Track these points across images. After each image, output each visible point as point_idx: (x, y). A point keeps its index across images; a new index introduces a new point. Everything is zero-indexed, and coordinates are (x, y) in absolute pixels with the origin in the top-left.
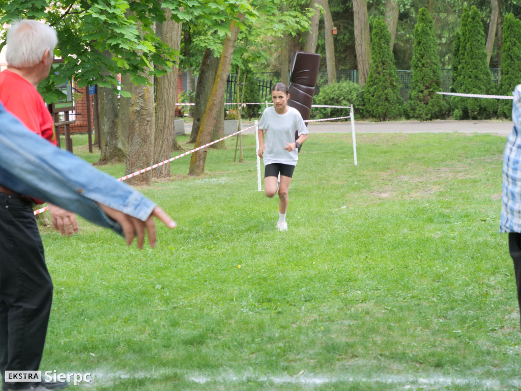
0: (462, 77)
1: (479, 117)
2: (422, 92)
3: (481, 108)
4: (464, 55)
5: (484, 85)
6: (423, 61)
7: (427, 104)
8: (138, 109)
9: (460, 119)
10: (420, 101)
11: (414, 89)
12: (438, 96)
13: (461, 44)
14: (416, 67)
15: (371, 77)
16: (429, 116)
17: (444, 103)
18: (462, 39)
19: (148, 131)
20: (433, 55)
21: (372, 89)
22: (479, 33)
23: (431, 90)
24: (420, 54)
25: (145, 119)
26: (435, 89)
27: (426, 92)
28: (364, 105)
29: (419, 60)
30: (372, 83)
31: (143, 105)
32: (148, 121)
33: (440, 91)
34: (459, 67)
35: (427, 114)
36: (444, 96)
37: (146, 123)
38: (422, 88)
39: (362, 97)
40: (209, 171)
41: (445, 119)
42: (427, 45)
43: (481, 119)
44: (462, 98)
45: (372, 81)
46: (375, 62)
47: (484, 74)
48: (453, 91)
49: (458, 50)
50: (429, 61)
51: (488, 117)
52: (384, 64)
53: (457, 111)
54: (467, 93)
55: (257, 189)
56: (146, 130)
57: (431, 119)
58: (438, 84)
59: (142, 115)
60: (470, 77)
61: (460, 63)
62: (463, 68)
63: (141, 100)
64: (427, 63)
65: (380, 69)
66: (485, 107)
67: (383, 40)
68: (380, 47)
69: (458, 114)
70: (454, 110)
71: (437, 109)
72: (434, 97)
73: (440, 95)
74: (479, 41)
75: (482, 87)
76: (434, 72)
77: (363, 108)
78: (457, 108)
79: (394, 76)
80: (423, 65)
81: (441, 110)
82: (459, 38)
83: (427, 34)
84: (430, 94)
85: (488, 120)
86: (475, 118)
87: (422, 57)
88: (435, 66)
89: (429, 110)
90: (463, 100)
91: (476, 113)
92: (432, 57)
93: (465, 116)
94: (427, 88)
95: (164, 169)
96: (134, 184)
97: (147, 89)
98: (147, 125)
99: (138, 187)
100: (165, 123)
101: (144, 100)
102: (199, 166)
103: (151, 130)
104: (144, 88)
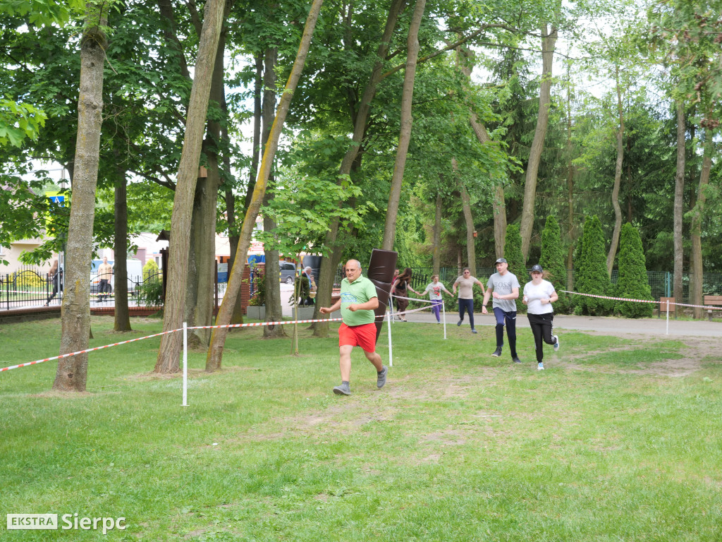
0: (583, 277)
1: (597, 314)
3: (599, 306)
4: (585, 258)
5: (603, 285)
6: (549, 262)
8: (68, 304)
9: (580, 315)
13: (583, 249)
17: (567, 300)
18: (584, 243)
19: (79, 329)
20: (557, 257)
22: (599, 239)
24: (546, 256)
25: (74, 316)
26: (559, 287)
31: (73, 300)
32: (78, 318)
33: (563, 289)
34: (581, 269)
36: (567, 294)
37: (76, 320)
40: (239, 365)
41: (568, 314)
42: (553, 248)
43: (599, 316)
44: (582, 296)
47: (603, 275)
48: (575, 289)
49: (581, 254)
51: (607, 314)
52: (514, 264)
53: (577, 307)
54: (587, 293)
55: (182, 403)
56: (76, 328)
58: (562, 283)
59: (72, 311)
60: (590, 278)
61: (582, 265)
62: (584, 270)
63: (71, 295)
64: (552, 264)
66: (603, 306)
67: (514, 243)
68: (512, 249)
69: (579, 310)
70: (575, 306)
71: (560, 305)
73: (563, 293)
74: (598, 246)
75: (601, 287)
76: (558, 272)
78: (578, 305)
79: (524, 275)
80: (549, 266)
81: (564, 307)
82: (581, 243)
83: (553, 238)
85: (605, 317)
86: (593, 314)
87: (548, 259)
88: (559, 267)
90: (583, 298)
91: (594, 310)
92: (557, 259)
93: (585, 312)
95: (170, 365)
96: (61, 389)
97: (79, 282)
98: (77, 322)
99: (64, 392)
100: (172, 317)
101: (75, 295)
102: (213, 362)
103: (82, 328)
104: (76, 281)
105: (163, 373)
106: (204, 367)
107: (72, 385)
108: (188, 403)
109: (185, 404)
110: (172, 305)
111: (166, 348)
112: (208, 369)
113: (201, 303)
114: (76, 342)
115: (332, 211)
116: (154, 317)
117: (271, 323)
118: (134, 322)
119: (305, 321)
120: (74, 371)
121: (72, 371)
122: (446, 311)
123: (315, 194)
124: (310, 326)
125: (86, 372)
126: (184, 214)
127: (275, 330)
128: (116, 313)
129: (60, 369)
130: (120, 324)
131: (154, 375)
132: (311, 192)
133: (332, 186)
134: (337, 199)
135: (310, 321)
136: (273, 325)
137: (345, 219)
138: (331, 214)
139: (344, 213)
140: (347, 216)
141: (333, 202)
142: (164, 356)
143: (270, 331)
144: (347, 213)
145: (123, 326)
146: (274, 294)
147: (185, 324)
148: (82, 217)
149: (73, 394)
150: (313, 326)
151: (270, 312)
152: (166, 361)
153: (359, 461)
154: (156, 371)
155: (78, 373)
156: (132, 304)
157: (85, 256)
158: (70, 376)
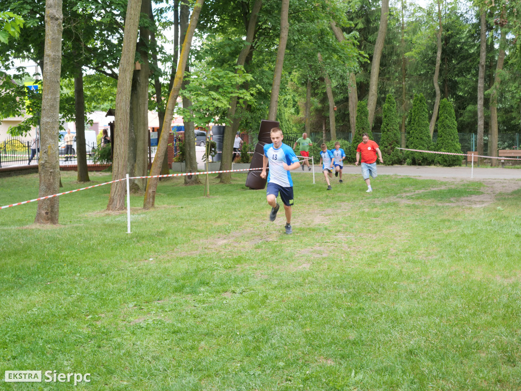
0: (412, 138)
1: (423, 164)
2: (387, 147)
3: (424, 158)
4: (414, 124)
6: (388, 128)
7: (390, 155)
8: (43, 162)
9: (410, 165)
10: (386, 153)
11: (382, 145)
12: (397, 150)
13: (413, 117)
14: (384, 131)
15: (355, 137)
16: (391, 163)
17: (400, 154)
18: (413, 114)
19: (52, 180)
21: (355, 145)
22: (424, 110)
23: (392, 146)
24: (386, 123)
25: (48, 171)
26: (395, 145)
27: (389, 147)
28: (350, 155)
29: (385, 127)
30: (355, 141)
31: (46, 159)
32: (51, 172)
33: (398, 147)
34: (411, 132)
35: (389, 161)
36: (401, 150)
37: (49, 173)
38: (387, 144)
39: (349, 150)
40: (168, 204)
41: (402, 164)
42: (391, 118)
43: (424, 165)
44: (412, 151)
45: (356, 140)
46: (358, 128)
47: (427, 137)
48: (407, 147)
49: (411, 120)
50: (392, 128)
51: (429, 164)
52: (363, 129)
53: (408, 159)
54: (415, 149)
55: (127, 231)
56: (49, 179)
57: (392, 164)
58: (397, 142)
59: (46, 167)
60: (417, 139)
61: (411, 129)
62: (413, 132)
63: (45, 155)
64: (390, 129)
65: (361, 132)
66: (426, 158)
67: (363, 115)
68: (362, 119)
69: (409, 162)
70: (406, 159)
71: (396, 158)
72: (395, 151)
73: (398, 150)
74: (424, 115)
75: (425, 145)
76: (395, 135)
77: (350, 156)
78: (409, 158)
80: (388, 130)
81: (399, 159)
82: (411, 114)
83: (391, 111)
84: (393, 149)
85: (428, 166)
86: (420, 164)
87: (387, 125)
88: (395, 131)
89: (391, 158)
90: (412, 153)
91: (420, 161)
92: (394, 125)
93: (414, 163)
94: (390, 145)
95: (118, 204)
96: (41, 223)
97: (51, 147)
98: (50, 175)
99: (42, 225)
100: (118, 170)
101: (48, 156)
102: (149, 202)
103: (54, 179)
104: (48, 146)
105: (113, 211)
106: (143, 206)
107: (48, 220)
108: (131, 232)
109: (129, 231)
110: (118, 163)
111: (115, 193)
112: (145, 207)
113: (139, 160)
114: (50, 189)
115: (232, 93)
116: (106, 171)
117: (189, 174)
118: (91, 175)
119: (214, 172)
120: (50, 210)
121: (48, 210)
122: (314, 164)
123: (219, 81)
124: (217, 176)
125: (58, 211)
126: (124, 97)
127: (193, 179)
128: (78, 169)
129: (39, 209)
130: (81, 177)
131: (107, 212)
132: (216, 79)
133: (231, 74)
134: (235, 83)
135: (217, 172)
136: (191, 176)
137: (241, 98)
138: (231, 95)
139: (240, 93)
140: (242, 96)
141: (232, 86)
142: (113, 199)
143: (189, 180)
144: (243, 93)
145: (84, 178)
146: (191, 153)
147: (127, 175)
148: (51, 99)
149: (49, 226)
150: (220, 176)
151: (189, 166)
152: (115, 202)
153: (253, 269)
154: (108, 209)
155: (52, 211)
156: (90, 162)
157: (54, 128)
158: (47, 213)
